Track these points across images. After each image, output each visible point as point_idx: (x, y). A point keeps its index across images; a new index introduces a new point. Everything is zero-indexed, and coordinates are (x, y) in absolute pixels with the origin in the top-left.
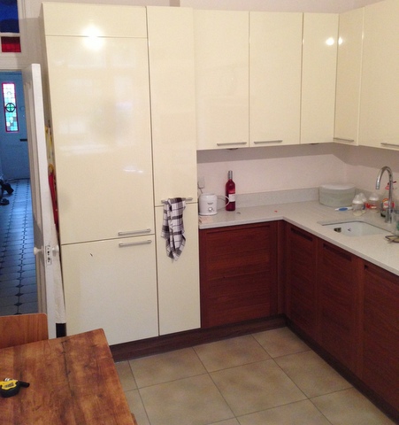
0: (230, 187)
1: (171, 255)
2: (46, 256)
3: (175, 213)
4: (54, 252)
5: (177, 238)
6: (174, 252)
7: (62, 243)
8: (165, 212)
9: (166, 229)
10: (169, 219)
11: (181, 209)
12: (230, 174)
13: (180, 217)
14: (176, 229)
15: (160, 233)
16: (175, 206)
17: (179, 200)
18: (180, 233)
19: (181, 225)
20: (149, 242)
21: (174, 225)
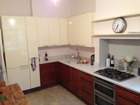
0: (46, 55)
1: (33, 70)
2: (3, 72)
3: (33, 61)
4: (5, 71)
5: (34, 66)
6: (34, 70)
7: (7, 69)
8: (31, 61)
9: (32, 64)
10: (32, 62)
11: (35, 60)
12: (46, 52)
13: (35, 62)
14: (34, 64)
15: (30, 65)
16: (33, 59)
17: (34, 58)
18: (35, 65)
19: (35, 63)
20: (28, 68)
21: (33, 64)
